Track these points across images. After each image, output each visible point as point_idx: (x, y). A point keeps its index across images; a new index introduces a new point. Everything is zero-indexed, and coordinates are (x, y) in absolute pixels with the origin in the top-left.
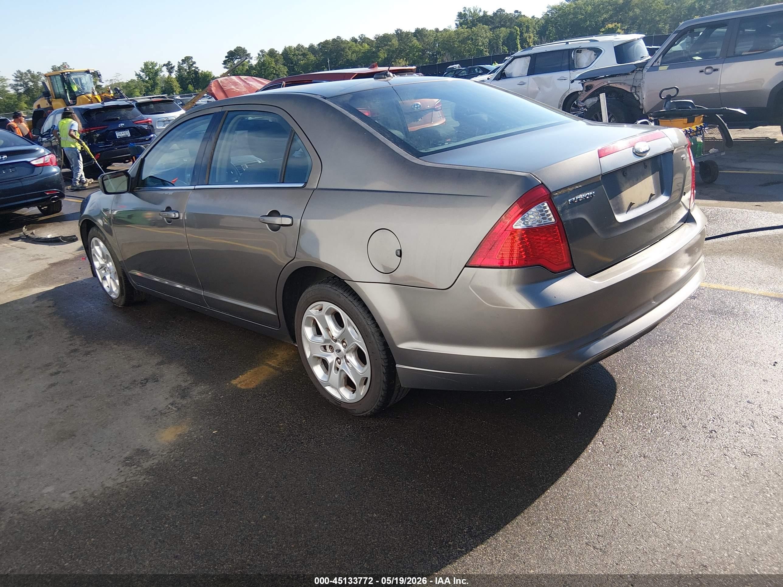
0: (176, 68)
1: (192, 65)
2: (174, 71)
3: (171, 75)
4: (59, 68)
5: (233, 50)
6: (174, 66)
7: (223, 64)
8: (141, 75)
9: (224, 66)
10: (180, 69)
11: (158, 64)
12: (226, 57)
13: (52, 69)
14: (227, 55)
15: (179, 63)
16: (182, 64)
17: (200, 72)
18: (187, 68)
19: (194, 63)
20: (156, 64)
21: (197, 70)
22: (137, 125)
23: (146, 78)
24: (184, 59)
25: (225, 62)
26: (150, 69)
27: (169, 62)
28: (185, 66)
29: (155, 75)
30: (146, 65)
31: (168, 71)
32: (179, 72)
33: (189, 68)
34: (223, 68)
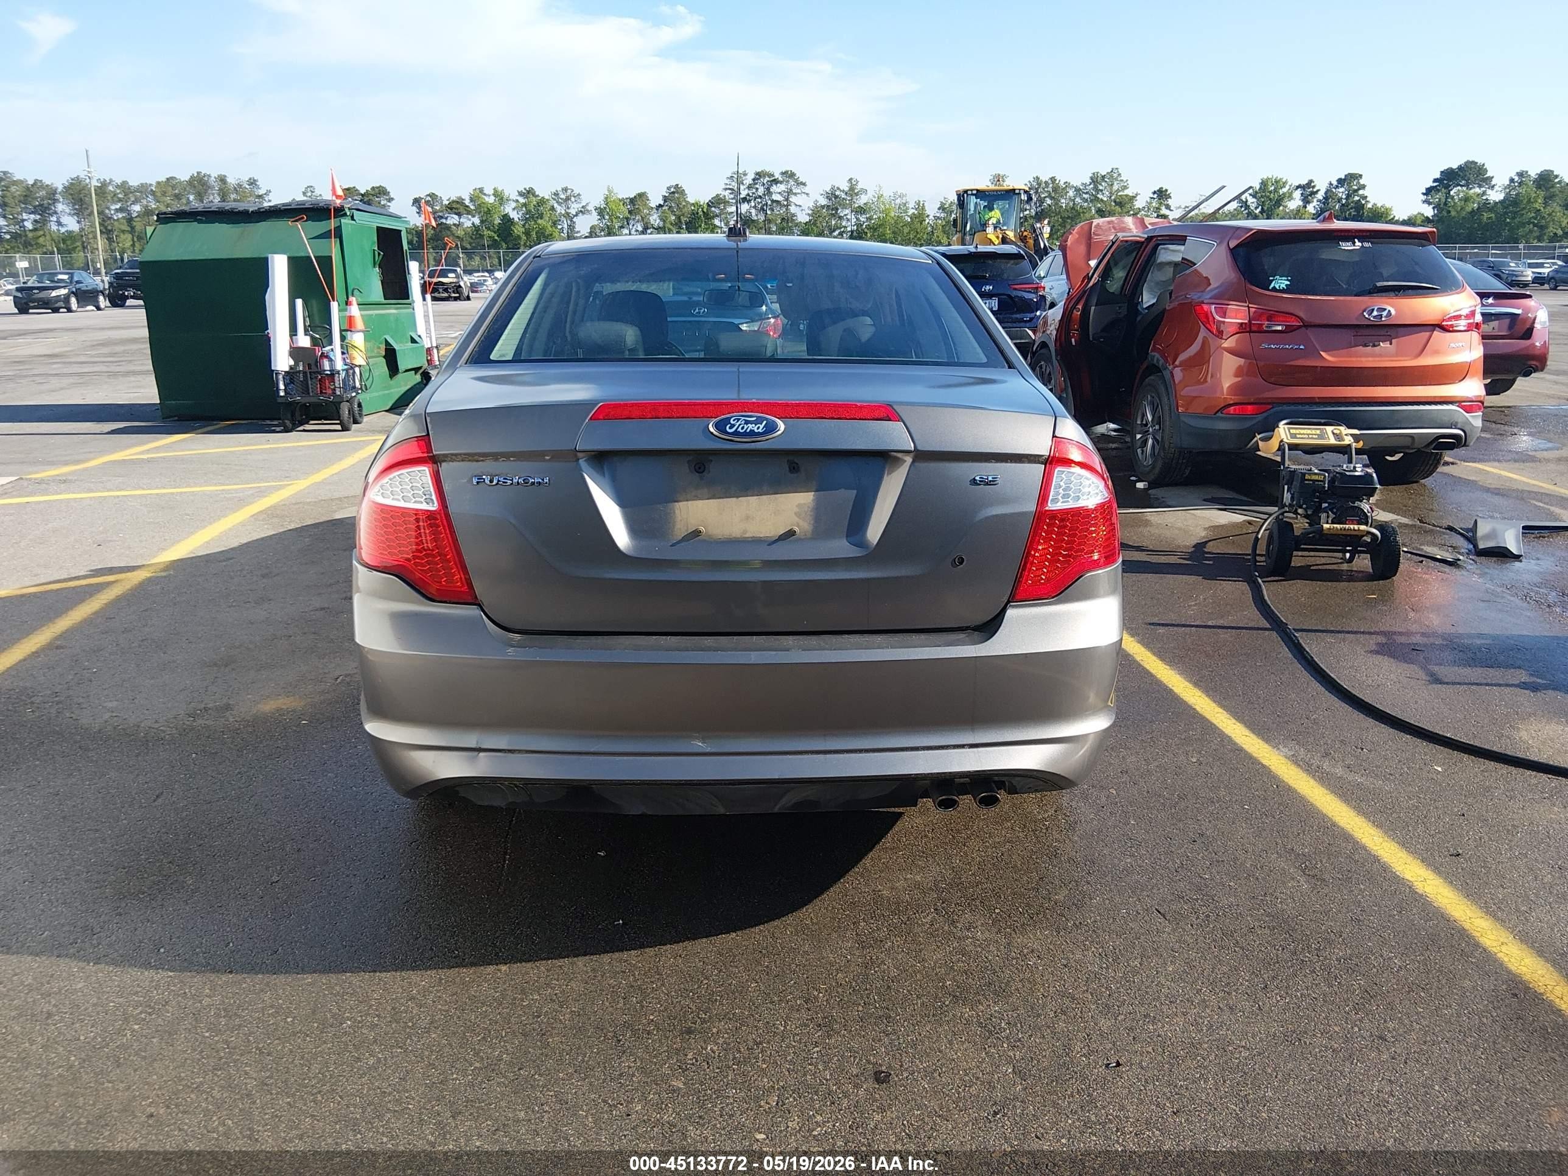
0: (1320, 196)
1: (1356, 191)
2: (1315, 200)
3: (1306, 207)
4: (1103, 177)
5: (1455, 166)
6: (1318, 191)
7: (1424, 194)
8: (1249, 203)
9: (1424, 198)
10: (1329, 195)
11: (1289, 183)
12: (1435, 181)
13: (1091, 178)
14: (1438, 176)
15: (1331, 184)
16: (1337, 187)
17: (1369, 206)
18: (1344, 197)
19: (1363, 187)
20: (1285, 183)
21: (1363, 202)
22: (1020, 294)
23: (1256, 208)
24: (1343, 177)
25: (1429, 191)
26: (1270, 192)
27: (1311, 181)
28: (1341, 192)
29: (1274, 205)
30: (1264, 183)
31: (1303, 200)
32: (1324, 203)
33: (1348, 196)
34: (1421, 203)
